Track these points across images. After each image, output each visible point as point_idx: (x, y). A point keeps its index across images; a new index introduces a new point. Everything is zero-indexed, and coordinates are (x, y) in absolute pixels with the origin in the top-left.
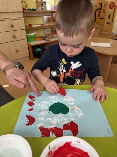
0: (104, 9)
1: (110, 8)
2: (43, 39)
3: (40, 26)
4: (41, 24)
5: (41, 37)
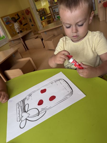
0: (23, 17)
1: (28, 14)
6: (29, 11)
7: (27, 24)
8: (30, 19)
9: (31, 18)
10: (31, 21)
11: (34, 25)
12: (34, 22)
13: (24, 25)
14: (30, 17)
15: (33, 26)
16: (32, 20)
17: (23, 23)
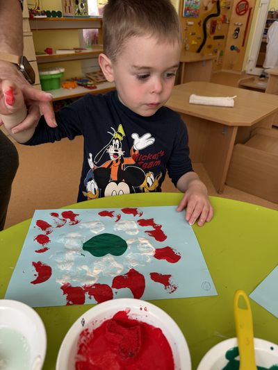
0: (224, 17)
1: (239, 14)
2: (79, 85)
3: (73, 52)
4: (75, 49)
5: (75, 79)
6: (250, 7)
7: (222, 37)
8: (238, 30)
9: (242, 29)
10: (237, 34)
11: (238, 51)
12: (244, 44)
13: (216, 38)
14: (242, 25)
15: (234, 51)
16: (241, 34)
17: (216, 31)
